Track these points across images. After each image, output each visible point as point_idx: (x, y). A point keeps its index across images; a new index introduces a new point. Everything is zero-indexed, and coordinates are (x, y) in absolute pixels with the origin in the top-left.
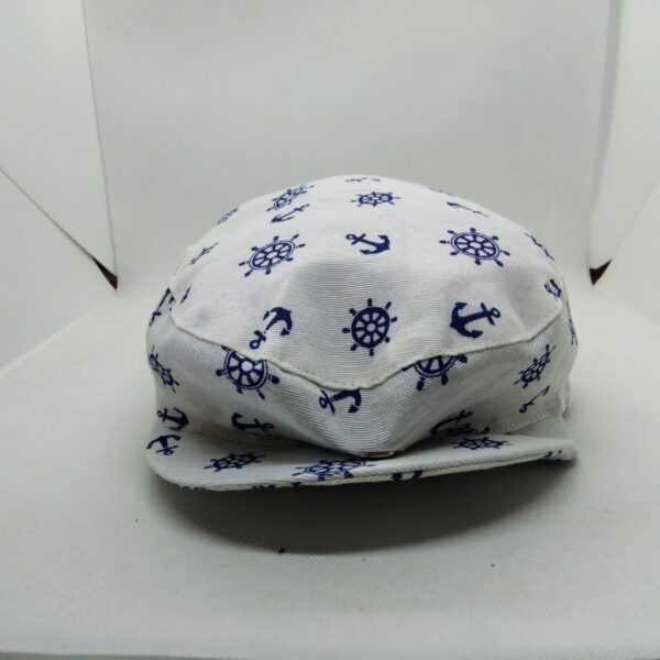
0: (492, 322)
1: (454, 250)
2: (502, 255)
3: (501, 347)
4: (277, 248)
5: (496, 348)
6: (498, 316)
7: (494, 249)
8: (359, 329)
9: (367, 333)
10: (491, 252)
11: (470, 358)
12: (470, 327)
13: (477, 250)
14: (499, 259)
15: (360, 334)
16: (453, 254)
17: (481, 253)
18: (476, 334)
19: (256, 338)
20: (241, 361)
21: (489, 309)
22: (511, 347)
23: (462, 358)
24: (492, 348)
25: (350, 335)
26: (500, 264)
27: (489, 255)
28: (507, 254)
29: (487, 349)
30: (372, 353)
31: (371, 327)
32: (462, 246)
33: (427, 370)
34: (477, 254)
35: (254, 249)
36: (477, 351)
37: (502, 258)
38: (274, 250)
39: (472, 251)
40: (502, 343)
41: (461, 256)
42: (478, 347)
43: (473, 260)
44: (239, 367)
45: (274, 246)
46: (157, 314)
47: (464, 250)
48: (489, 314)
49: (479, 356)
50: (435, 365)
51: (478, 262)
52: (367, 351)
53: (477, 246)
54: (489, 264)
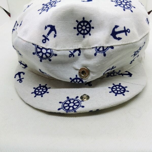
0: (126, 35)
1: (116, 5)
2: (133, 8)
3: (128, 44)
4: (51, 3)
5: (126, 44)
6: (129, 32)
7: (130, 5)
8: (80, 28)
9: (82, 30)
10: (129, 6)
11: (115, 48)
12: (118, 36)
13: (124, 5)
14: (132, 9)
15: (80, 30)
16: (116, 6)
17: (126, 6)
18: (119, 39)
19: (44, 38)
20: (41, 49)
21: (126, 29)
22: (131, 44)
23: (112, 47)
24: (124, 45)
25: (76, 30)
26: (132, 11)
27: (128, 8)
28: (134, 7)
29: (122, 45)
30: (84, 37)
31: (84, 28)
32: (119, 3)
33: (98, 50)
34: (124, 7)
35: (43, 4)
36: (118, 45)
37: (133, 9)
38: (50, 4)
39: (122, 5)
40: (128, 43)
41: (118, 7)
42: (119, 44)
43: (123, 9)
44: (41, 52)
45: (50, 3)
46: (14, 30)
47: (120, 5)
48: (126, 31)
49: (118, 47)
50: (101, 49)
51: (124, 10)
52: (82, 36)
53: (124, 4)
54: (128, 11)
